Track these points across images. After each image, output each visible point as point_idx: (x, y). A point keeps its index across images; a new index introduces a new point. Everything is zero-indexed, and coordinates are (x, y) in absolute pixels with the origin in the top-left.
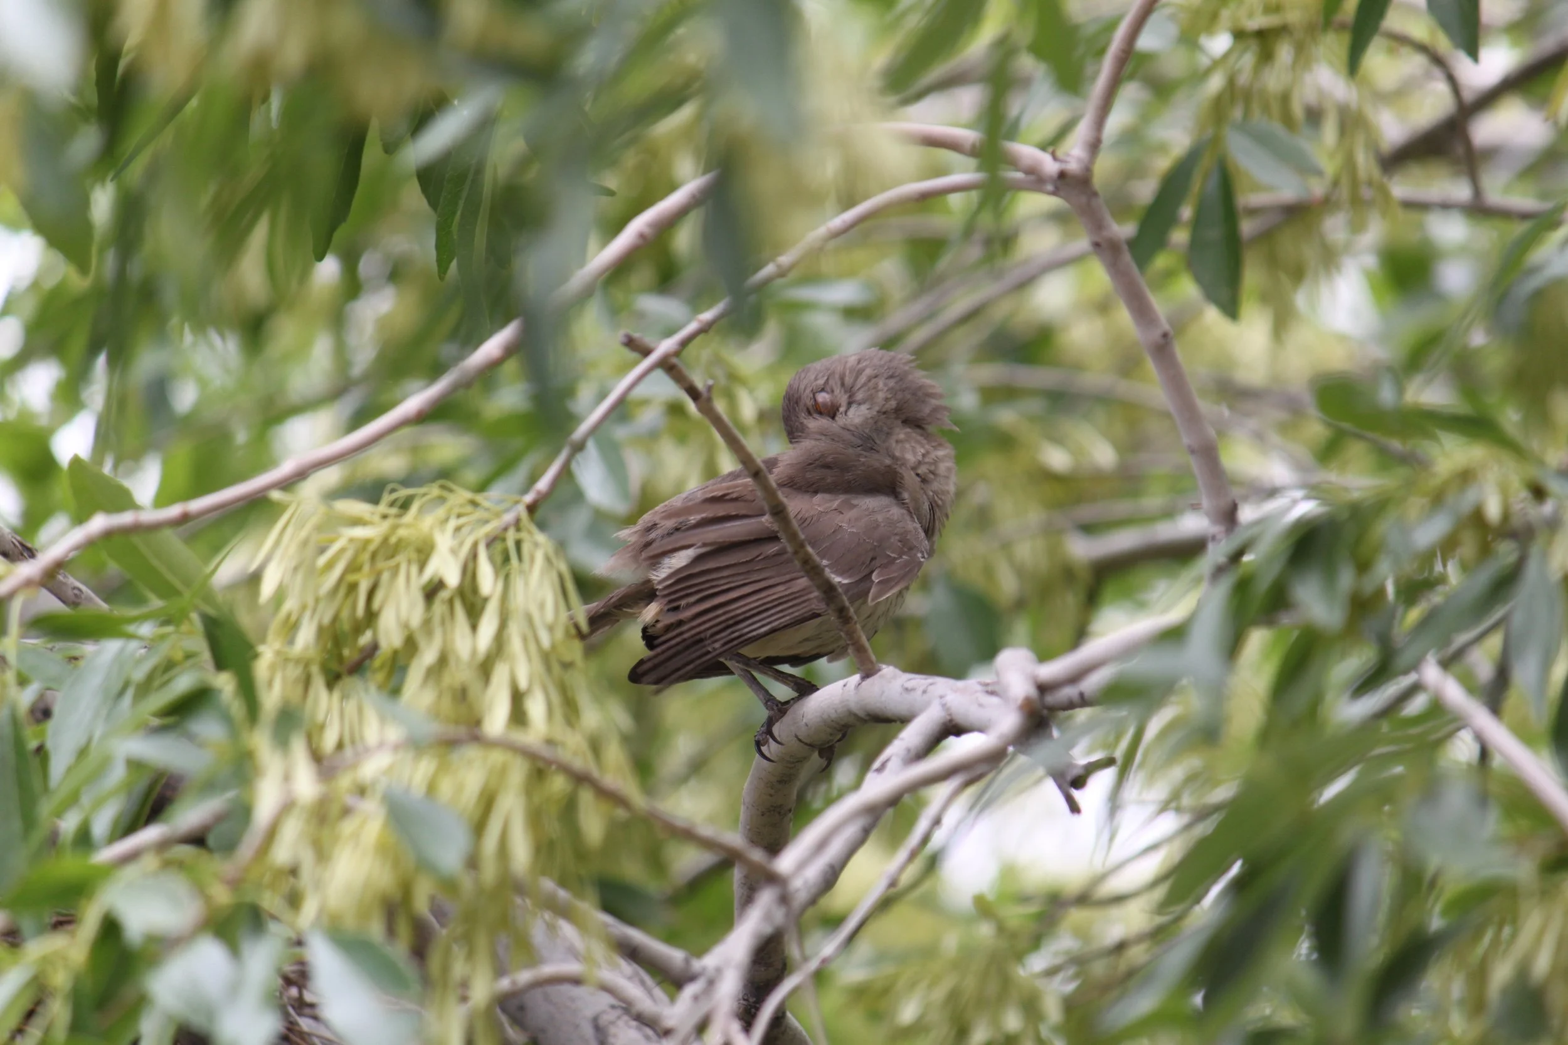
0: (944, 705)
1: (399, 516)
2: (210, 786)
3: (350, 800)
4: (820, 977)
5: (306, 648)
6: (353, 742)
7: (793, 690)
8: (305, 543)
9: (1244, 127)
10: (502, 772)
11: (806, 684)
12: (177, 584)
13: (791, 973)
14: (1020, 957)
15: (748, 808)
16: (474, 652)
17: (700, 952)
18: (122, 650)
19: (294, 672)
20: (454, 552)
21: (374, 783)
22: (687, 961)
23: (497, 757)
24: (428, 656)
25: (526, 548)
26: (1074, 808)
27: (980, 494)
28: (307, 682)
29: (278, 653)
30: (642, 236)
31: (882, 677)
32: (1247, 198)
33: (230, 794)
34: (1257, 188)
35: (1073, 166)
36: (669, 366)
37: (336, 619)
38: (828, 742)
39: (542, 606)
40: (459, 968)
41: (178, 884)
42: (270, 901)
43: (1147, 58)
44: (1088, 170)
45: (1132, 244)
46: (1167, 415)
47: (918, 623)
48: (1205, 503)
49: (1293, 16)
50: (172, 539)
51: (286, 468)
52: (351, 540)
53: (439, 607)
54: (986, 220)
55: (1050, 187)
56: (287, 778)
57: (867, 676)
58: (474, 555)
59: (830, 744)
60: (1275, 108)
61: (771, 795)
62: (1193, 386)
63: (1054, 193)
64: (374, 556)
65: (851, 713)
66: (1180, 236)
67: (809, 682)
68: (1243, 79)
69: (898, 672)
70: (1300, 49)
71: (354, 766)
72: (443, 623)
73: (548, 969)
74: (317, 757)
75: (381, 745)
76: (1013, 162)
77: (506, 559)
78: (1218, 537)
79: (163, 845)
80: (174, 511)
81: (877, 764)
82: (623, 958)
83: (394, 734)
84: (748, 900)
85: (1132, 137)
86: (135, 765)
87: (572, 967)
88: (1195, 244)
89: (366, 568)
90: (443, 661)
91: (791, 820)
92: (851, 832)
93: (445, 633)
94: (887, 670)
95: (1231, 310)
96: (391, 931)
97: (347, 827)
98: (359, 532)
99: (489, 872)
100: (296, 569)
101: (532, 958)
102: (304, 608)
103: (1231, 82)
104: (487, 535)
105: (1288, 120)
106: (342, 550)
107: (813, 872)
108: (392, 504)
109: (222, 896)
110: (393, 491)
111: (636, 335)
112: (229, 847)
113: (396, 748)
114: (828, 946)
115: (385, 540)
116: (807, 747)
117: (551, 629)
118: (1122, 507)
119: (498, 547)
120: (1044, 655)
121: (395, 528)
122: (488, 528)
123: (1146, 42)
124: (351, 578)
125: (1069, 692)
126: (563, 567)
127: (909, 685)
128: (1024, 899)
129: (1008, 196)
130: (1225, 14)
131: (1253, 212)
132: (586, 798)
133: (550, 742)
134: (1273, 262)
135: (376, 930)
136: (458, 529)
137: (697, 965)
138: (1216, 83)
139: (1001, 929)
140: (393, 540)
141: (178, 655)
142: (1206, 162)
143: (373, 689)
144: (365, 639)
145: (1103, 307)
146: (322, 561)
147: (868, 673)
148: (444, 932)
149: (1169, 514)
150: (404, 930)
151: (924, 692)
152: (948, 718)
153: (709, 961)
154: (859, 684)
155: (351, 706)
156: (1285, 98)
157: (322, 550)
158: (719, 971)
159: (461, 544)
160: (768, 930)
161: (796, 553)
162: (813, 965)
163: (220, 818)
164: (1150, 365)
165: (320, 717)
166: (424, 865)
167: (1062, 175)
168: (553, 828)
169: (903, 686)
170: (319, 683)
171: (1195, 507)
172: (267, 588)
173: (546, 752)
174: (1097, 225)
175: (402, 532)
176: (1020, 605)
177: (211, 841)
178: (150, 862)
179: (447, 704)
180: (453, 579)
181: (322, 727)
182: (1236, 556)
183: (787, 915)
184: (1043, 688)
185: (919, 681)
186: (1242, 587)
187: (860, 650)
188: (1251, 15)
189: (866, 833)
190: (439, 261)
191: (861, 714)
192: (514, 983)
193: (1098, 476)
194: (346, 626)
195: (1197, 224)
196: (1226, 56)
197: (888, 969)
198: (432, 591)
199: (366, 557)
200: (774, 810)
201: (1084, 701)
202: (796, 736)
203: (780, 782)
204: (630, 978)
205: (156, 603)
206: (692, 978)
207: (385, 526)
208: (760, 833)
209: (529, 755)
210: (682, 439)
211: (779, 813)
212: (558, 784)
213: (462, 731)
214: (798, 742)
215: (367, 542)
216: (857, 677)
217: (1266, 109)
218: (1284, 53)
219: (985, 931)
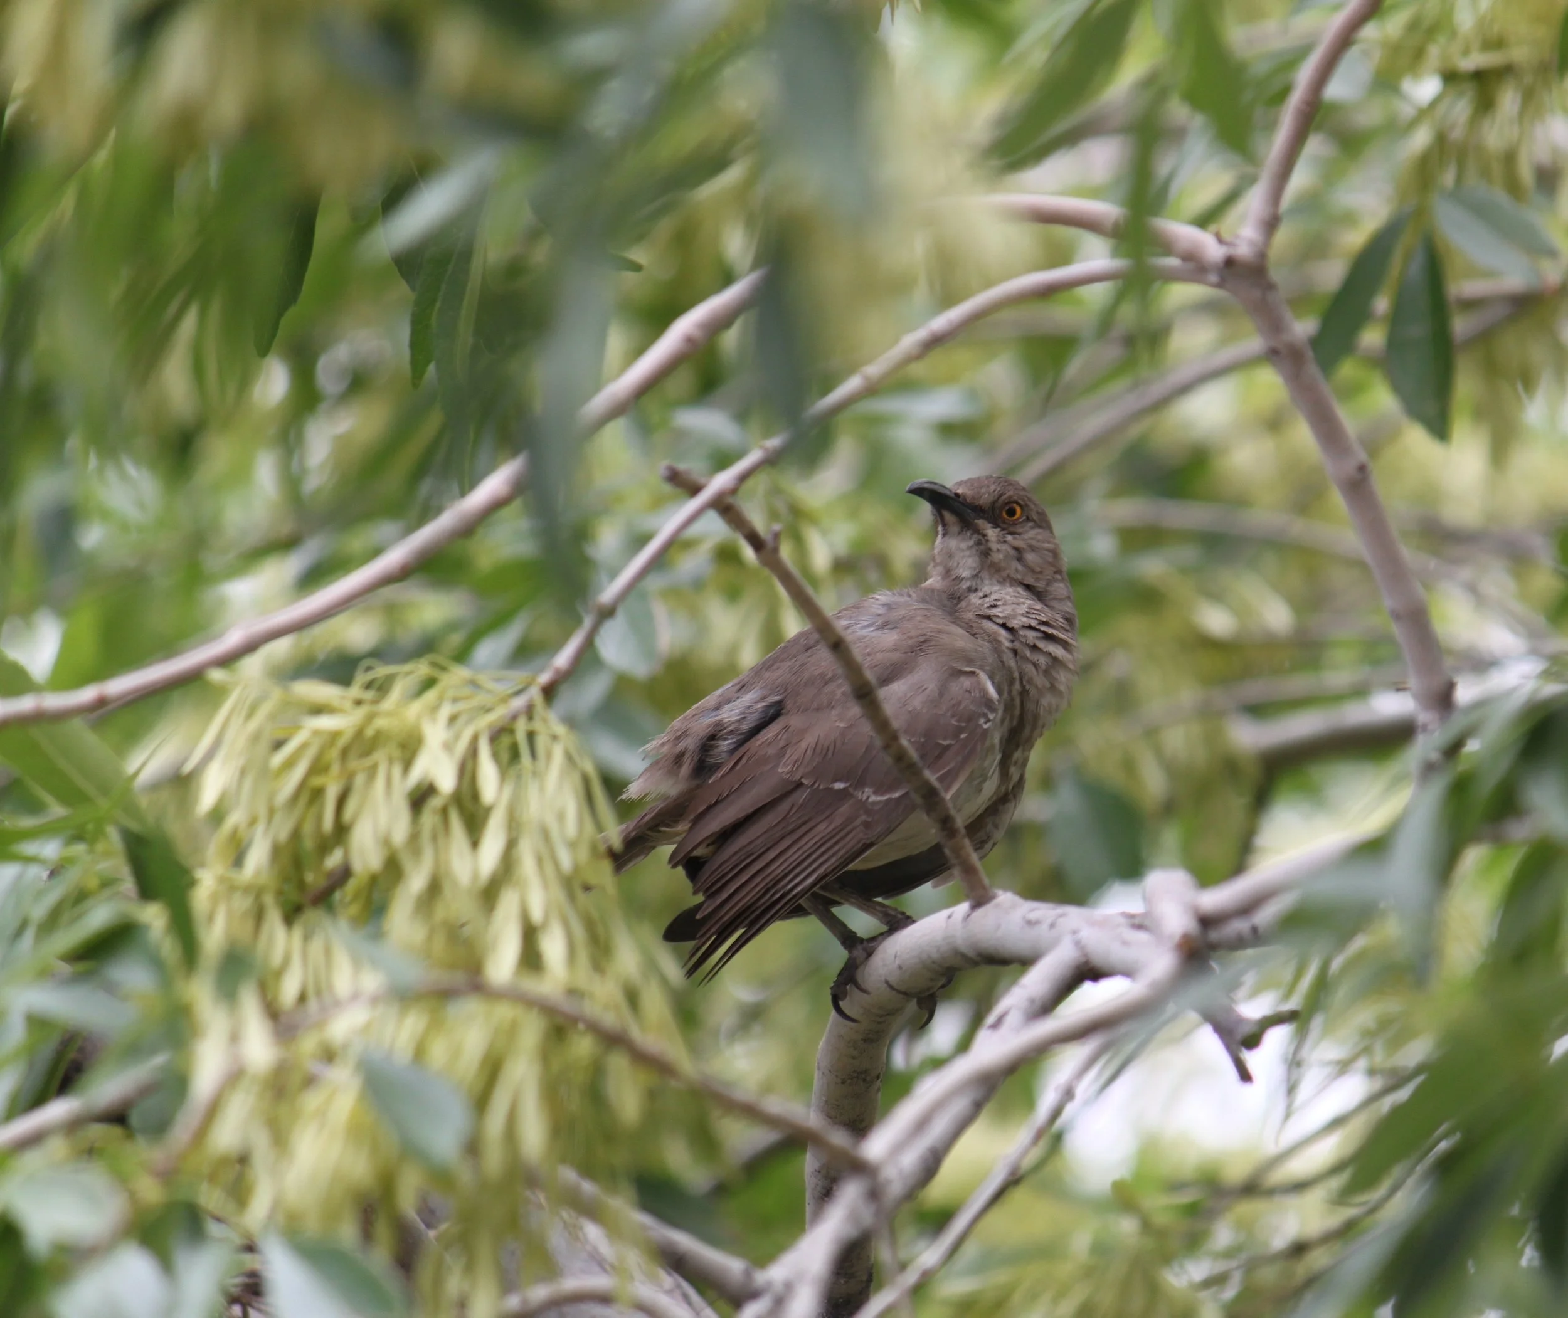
0: (1078, 944)
1: (376, 702)
2: (134, 1050)
3: (313, 1066)
4: (919, 1290)
5: (257, 873)
6: (319, 993)
7: (881, 922)
8: (256, 738)
9: (1457, 195)
10: (512, 1031)
11: (900, 916)
12: (89, 789)
13: (880, 1287)
14: (1167, 1259)
15: (823, 1074)
16: (475, 875)
17: (763, 1260)
18: (19, 877)
19: (242, 903)
20: (448, 747)
21: (345, 1047)
22: (748, 1274)
23: (505, 1012)
24: (416, 882)
25: (541, 742)
26: (1245, 1076)
27: (1117, 666)
28: (259, 915)
29: (221, 880)
30: (689, 340)
31: (998, 905)
32: (1462, 287)
33: (159, 1060)
34: (1474, 272)
35: (1243, 251)
36: (724, 506)
37: (296, 835)
38: (928, 989)
39: (561, 817)
40: (454, 1284)
41: (95, 1177)
42: (210, 1198)
43: (1335, 108)
44: (1262, 255)
45: (1315, 342)
46: (1360, 564)
47: (1039, 831)
48: (1413, 682)
49: (1519, 54)
50: (79, 730)
51: (232, 639)
52: (316, 733)
53: (429, 818)
54: (1128, 313)
55: (1213, 278)
56: (235, 1038)
57: (978, 904)
58: (473, 752)
59: (931, 992)
60: (1497, 169)
61: (854, 1058)
62: (1394, 528)
63: (1220, 285)
64: (345, 753)
65: (958, 953)
66: (1372, 337)
67: (903, 913)
68: (1457, 134)
69: (1017, 899)
70: (1529, 97)
71: (321, 1024)
72: (434, 838)
73: (571, 1284)
74: (273, 1012)
75: (355, 996)
76: (1166, 246)
77: (515, 754)
78: (1430, 727)
79: (73, 1126)
80: (87, 694)
81: (991, 1019)
82: (664, 1269)
83: (372, 981)
84: (826, 1194)
85: (1311, 203)
86: (37, 1023)
87: (599, 1282)
88: (1394, 343)
89: (335, 769)
90: (434, 888)
91: (878, 1090)
92: (959, 1106)
93: (437, 851)
94: (1005, 898)
95: (1440, 429)
96: (367, 1233)
97: (312, 1101)
98: (326, 723)
99: (494, 1159)
100: (243, 773)
101: (550, 1269)
102: (253, 822)
103: (1441, 139)
104: (490, 726)
105: (1513, 187)
106: (304, 747)
107: (910, 1159)
108: (368, 686)
109: (151, 1192)
110: (369, 669)
111: (682, 466)
112: (160, 1128)
113: (375, 1001)
114: (929, 1255)
115: (359, 733)
116: (901, 996)
117: (572, 845)
118: (1298, 684)
119: (506, 741)
120: (1205, 878)
121: (370, 718)
122: (492, 718)
123: (1336, 90)
124: (317, 781)
125: (1239, 926)
126: (589, 768)
127: (1033, 916)
128: (1175, 1186)
129: (1157, 285)
130: (1434, 52)
131: (1471, 305)
132: (618, 1064)
133: (573, 992)
134: (1492, 370)
135: (348, 1233)
136: (453, 719)
137: (761, 1277)
138: (1421, 139)
139: (1147, 1226)
140: (369, 732)
141: (93, 883)
142: (1407, 240)
143: (343, 924)
144: (334, 860)
145: (1274, 424)
146: (278, 759)
147: (980, 900)
148: (432, 1234)
149: (1360, 692)
150: (383, 1231)
151: (1052, 925)
152: (1084, 959)
153: (776, 1273)
154: (968, 916)
155: (316, 946)
156: (1510, 158)
157: (278, 745)
158: (789, 1287)
159: (457, 737)
160: (851, 1232)
161: (886, 747)
162: (910, 1278)
163: (146, 1091)
164: (1337, 500)
165: (276, 959)
166: (410, 1151)
167: (1230, 263)
168: (575, 1103)
169: (1024, 918)
170: (274, 919)
171: (1400, 689)
172: (208, 795)
173: (567, 1006)
174: (1273, 324)
175: (381, 723)
176: (1169, 809)
177: (135, 1119)
178: (57, 1147)
179: (439, 944)
180: (446, 782)
181: (279, 973)
182: (1453, 750)
183: (878, 1213)
184: (1207, 921)
185: (1044, 911)
186: (1460, 789)
187: (969, 871)
188: (1466, 52)
189: (977, 1108)
190: (414, 362)
191: (971, 954)
192: (525, 1302)
193: (1270, 643)
194: (309, 844)
195: (1396, 319)
196: (1434, 103)
197: (1000, 1277)
198: (421, 797)
199: (334, 753)
200: (857, 1077)
201: (1256, 937)
202: (887, 982)
203: (865, 1040)
204: (669, 1292)
205: (57, 810)
206: (753, 1294)
207: (360, 713)
208: (838, 1106)
209: (547, 1009)
210: (732, 594)
211: (864, 1080)
212: (583, 1046)
213: (459, 978)
214: (888, 989)
215: (335, 735)
216: (964, 907)
217: (1485, 173)
218: (1508, 100)
219: (1127, 1227)
